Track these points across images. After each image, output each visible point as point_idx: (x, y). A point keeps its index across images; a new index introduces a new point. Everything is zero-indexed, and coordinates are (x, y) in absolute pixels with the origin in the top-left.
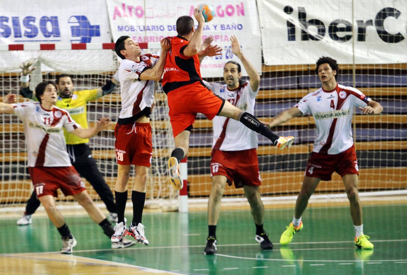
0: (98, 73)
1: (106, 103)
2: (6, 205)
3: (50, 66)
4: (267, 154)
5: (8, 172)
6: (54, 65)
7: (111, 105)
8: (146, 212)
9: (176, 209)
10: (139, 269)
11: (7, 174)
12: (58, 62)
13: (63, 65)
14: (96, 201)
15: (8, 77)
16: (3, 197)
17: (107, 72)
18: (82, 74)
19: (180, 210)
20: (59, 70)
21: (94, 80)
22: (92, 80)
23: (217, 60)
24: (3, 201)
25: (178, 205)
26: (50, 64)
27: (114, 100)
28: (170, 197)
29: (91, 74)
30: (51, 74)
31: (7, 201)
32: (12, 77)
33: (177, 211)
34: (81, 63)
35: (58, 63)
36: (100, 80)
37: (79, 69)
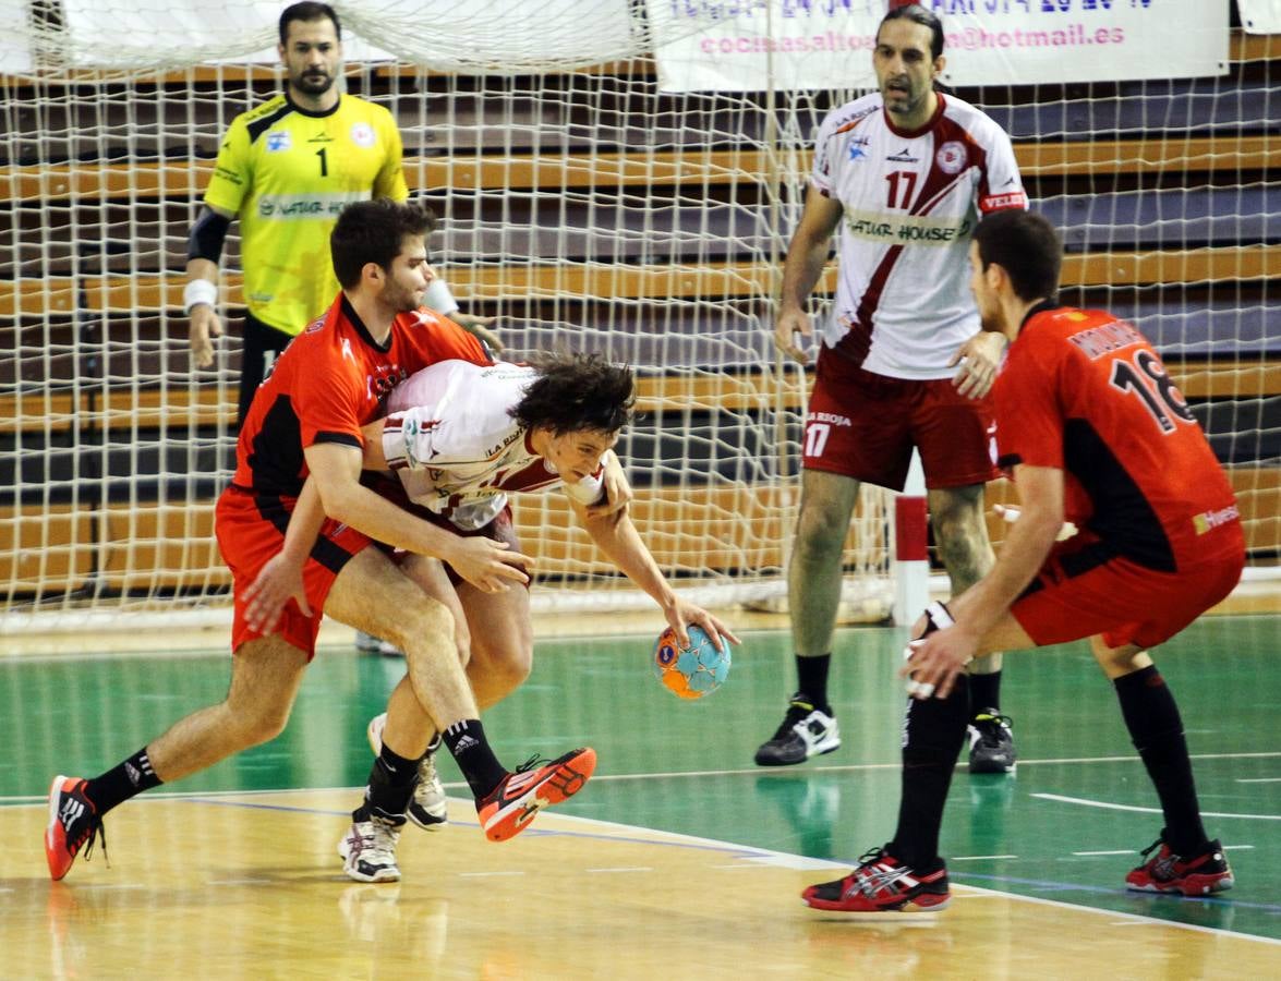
0: (571, 70)
1: (599, 189)
2: (204, 597)
3: (375, 40)
4: (1251, 392)
5: (212, 468)
6: (391, 38)
7: (621, 196)
8: (766, 629)
9: (885, 615)
10: (737, 855)
11: (206, 475)
12: (412, 25)
13: (432, 35)
14: (564, 583)
15: (212, 85)
16: (189, 567)
17: (609, 65)
18: (507, 71)
19: (898, 618)
20: (415, 56)
21: (556, 97)
22: (546, 96)
23: (1049, 14)
24: (192, 583)
25: (890, 599)
26: (375, 31)
27: (635, 179)
28: (860, 567)
29: (542, 71)
30: (381, 74)
31: (206, 584)
32: (228, 85)
33: (886, 622)
34: (503, 28)
35: (409, 30)
36: (577, 98)
37: (494, 54)
